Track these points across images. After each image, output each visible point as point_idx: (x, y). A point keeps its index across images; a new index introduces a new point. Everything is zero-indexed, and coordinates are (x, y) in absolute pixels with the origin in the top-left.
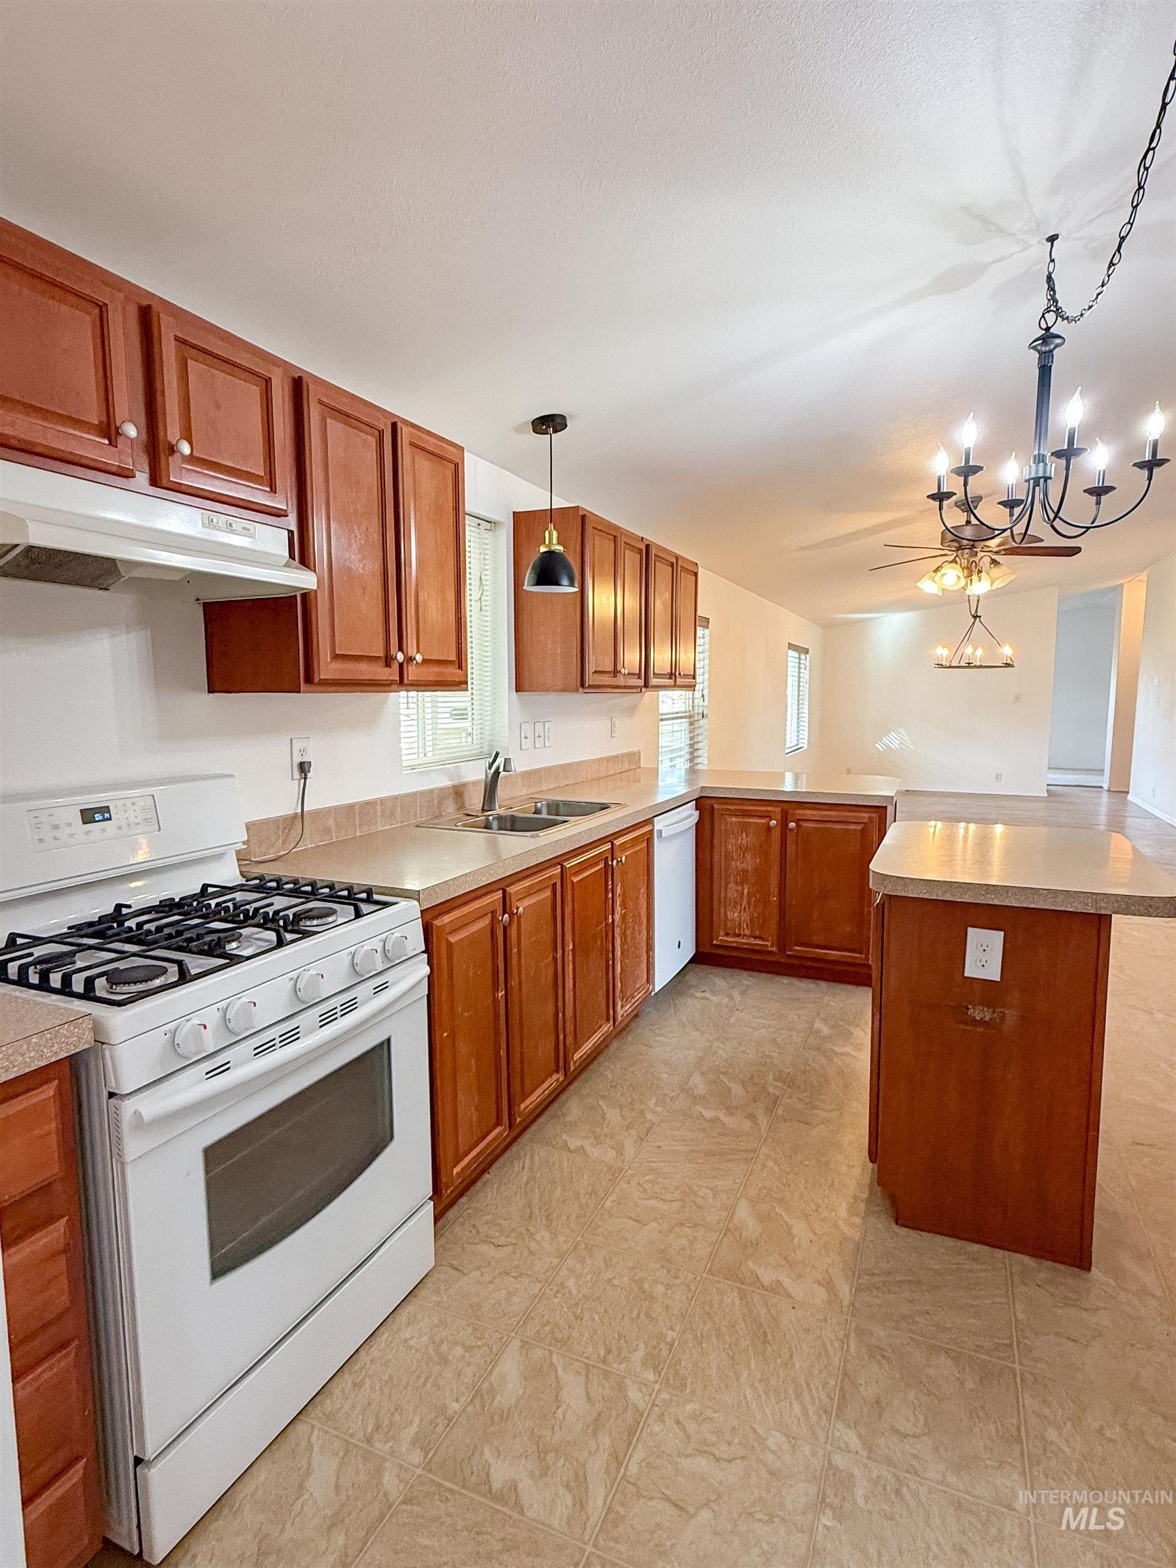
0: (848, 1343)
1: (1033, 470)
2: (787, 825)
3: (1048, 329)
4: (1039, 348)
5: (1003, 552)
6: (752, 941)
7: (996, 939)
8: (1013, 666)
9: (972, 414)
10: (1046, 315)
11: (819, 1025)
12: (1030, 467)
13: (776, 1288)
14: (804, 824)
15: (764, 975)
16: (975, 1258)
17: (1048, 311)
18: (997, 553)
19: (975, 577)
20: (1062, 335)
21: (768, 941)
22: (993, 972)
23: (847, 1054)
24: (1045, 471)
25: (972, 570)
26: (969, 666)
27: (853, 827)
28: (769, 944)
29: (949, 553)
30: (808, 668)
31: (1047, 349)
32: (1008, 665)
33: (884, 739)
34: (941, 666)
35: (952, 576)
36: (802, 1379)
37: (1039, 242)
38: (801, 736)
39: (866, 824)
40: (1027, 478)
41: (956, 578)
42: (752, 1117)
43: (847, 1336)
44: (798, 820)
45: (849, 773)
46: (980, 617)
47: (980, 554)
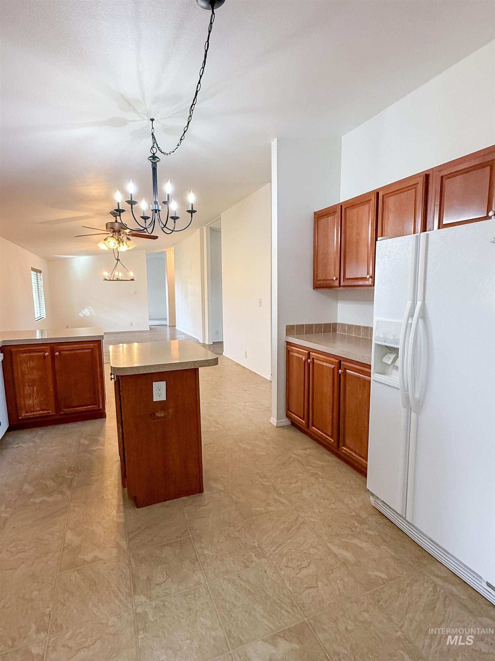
0: (131, 564)
1: (153, 207)
2: (54, 354)
3: (154, 154)
4: (152, 160)
5: (131, 235)
6: (41, 412)
7: (162, 385)
8: (134, 280)
9: (131, 180)
10: (153, 148)
11: (82, 441)
12: (153, 205)
13: (95, 559)
14: (62, 353)
15: (49, 427)
16: (168, 506)
17: (153, 147)
18: (129, 235)
19: (121, 244)
20: (159, 158)
21: (50, 410)
22: (163, 398)
23: (98, 449)
24: (158, 208)
25: (120, 241)
26: (118, 280)
27: (87, 351)
28: (50, 411)
29: (110, 233)
30: (42, 280)
31: (155, 161)
32: (132, 280)
33: (83, 311)
34: (106, 280)
35: (112, 243)
36: (116, 589)
37: (148, 119)
38: (42, 312)
39: (92, 348)
40: (152, 209)
41: (114, 243)
42: (62, 493)
43: (130, 561)
44: (59, 351)
45: (67, 328)
46: (120, 260)
47: (122, 235)
